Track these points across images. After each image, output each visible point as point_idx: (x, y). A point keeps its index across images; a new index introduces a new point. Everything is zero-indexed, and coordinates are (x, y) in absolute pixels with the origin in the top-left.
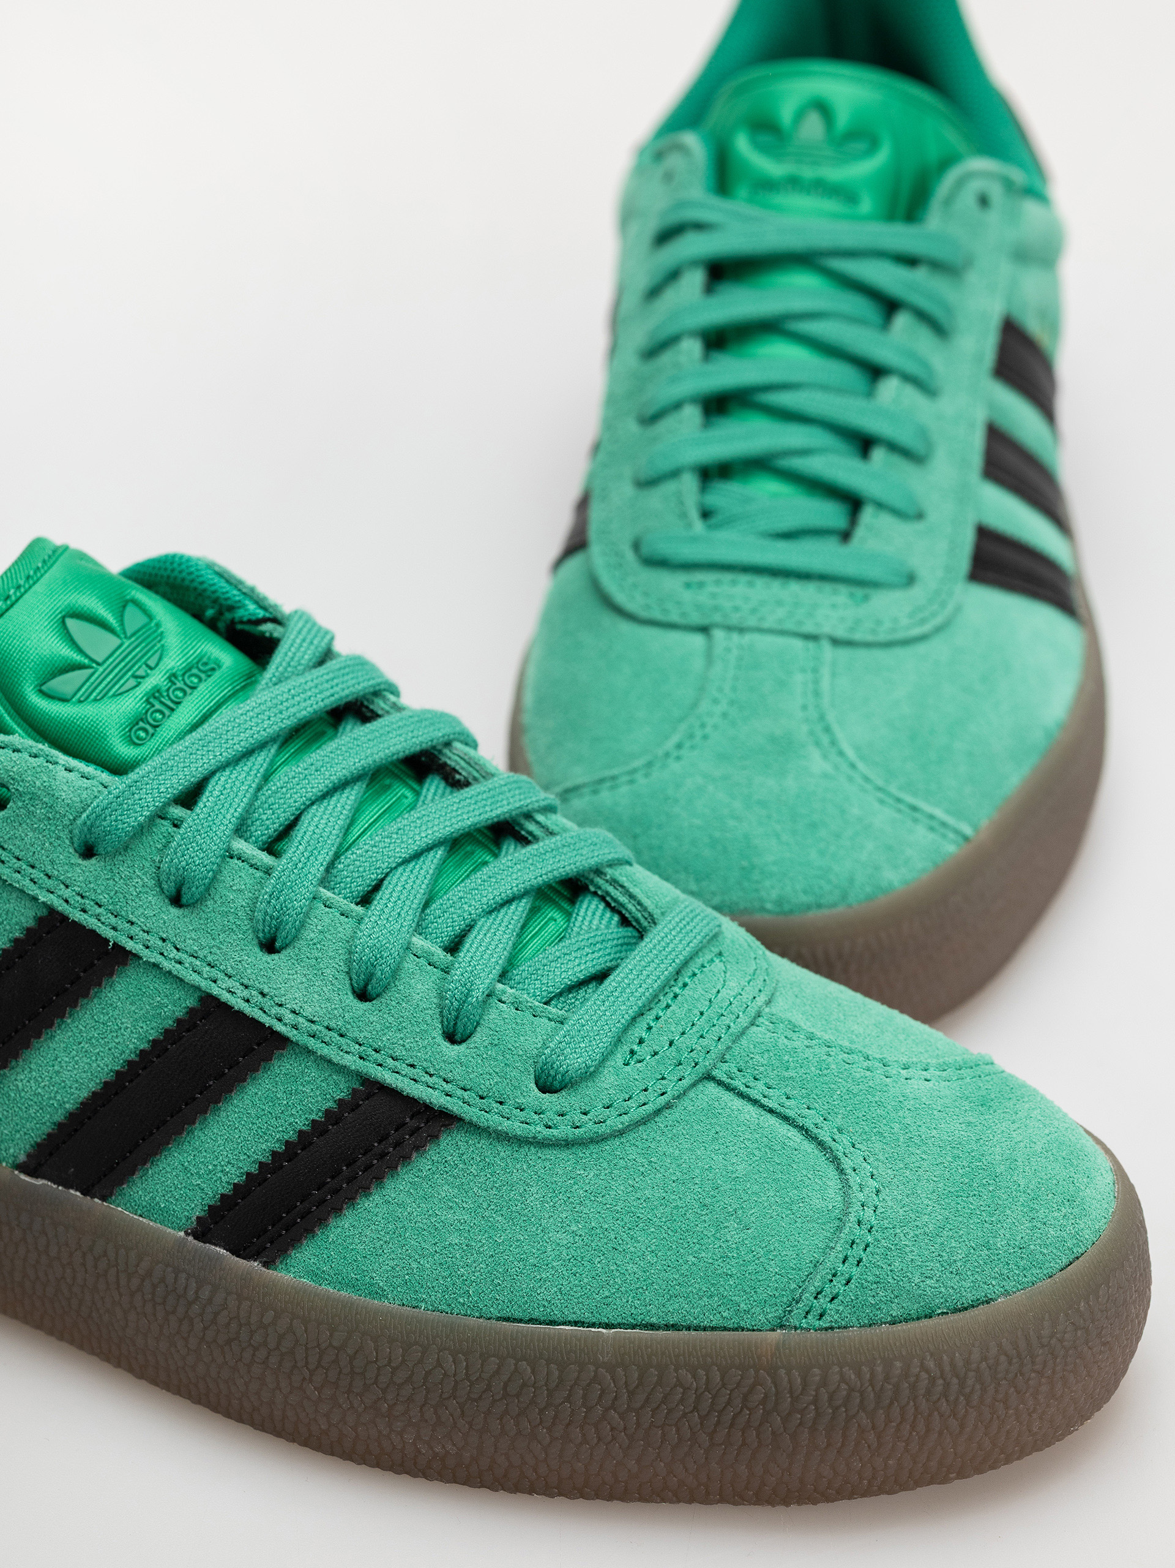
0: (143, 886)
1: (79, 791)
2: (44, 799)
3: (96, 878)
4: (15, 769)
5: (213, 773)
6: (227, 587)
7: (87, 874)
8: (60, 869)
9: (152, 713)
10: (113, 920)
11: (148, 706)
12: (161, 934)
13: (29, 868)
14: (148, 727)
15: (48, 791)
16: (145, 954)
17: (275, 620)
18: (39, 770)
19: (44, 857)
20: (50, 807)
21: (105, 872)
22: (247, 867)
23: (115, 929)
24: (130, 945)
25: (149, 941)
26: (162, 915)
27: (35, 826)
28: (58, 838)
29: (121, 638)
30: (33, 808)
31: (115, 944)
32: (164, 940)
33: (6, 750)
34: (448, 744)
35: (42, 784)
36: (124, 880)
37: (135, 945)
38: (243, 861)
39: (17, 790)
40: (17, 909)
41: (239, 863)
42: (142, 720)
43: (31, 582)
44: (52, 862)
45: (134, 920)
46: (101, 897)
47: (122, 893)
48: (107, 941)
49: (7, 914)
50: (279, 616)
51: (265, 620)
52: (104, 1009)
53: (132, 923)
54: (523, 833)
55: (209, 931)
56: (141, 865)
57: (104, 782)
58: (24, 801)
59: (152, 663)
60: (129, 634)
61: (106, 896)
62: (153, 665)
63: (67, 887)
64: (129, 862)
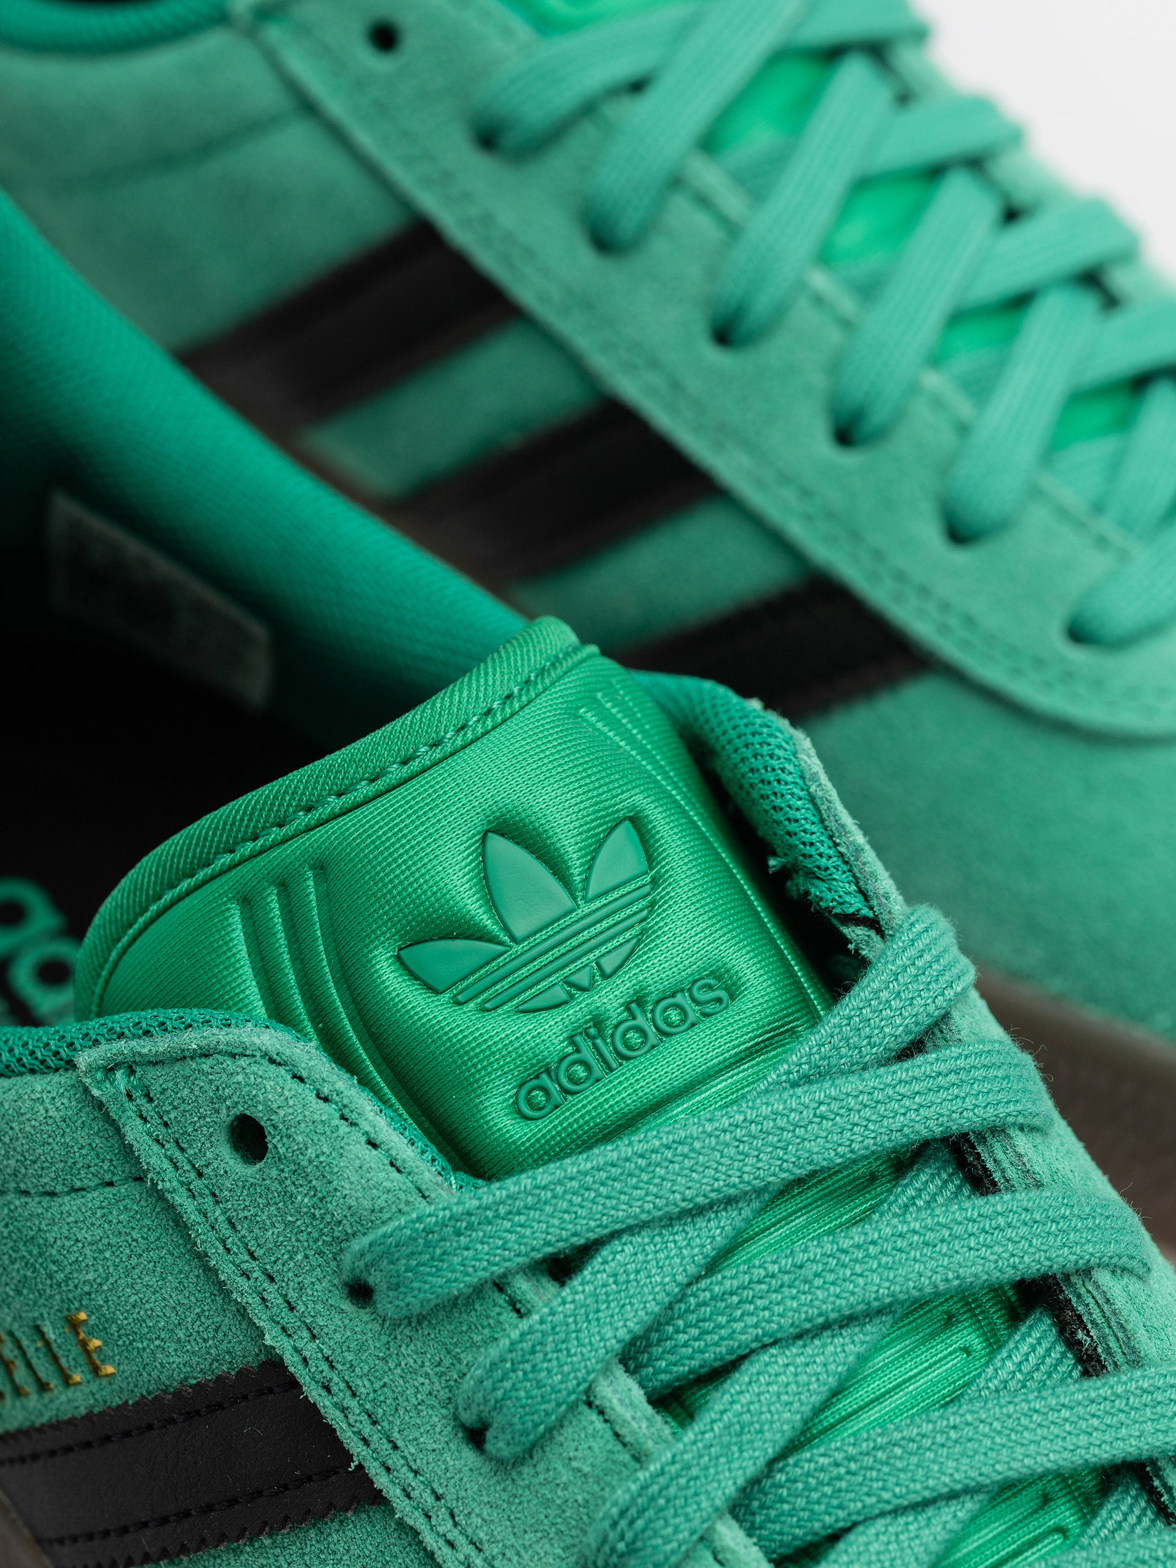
0: (430, 1393)
1: (374, 1191)
2: (314, 1182)
3: (362, 1347)
4: (282, 1113)
5: (616, 1235)
6: (817, 835)
7: (349, 1334)
8: (311, 1305)
9: (573, 1063)
10: (367, 1429)
11: (570, 1049)
12: (435, 1485)
13: (262, 1277)
14: (554, 1088)
15: (324, 1172)
16: (401, 1504)
17: (874, 924)
18: (320, 1128)
19: (291, 1274)
20: (321, 1200)
21: (378, 1345)
22: (609, 1434)
23: (366, 1442)
24: (381, 1481)
25: (413, 1489)
26: (447, 1456)
27: (290, 1218)
28: (321, 1253)
29: (575, 899)
30: (293, 1188)
31: (360, 1467)
32: (438, 1498)
33: (282, 1070)
34: (1086, 1272)
35: (317, 1156)
36: (403, 1370)
37: (390, 1486)
38: (606, 1421)
39: (276, 1147)
40: (234, 1330)
41: (599, 1424)
42: (548, 1071)
43: (489, 723)
44: (301, 1287)
45: (400, 1443)
46: (359, 1382)
47: (393, 1392)
48: (349, 1457)
49: (216, 1331)
50: (884, 918)
51: (854, 919)
52: (322, 1552)
53: (395, 1447)
54: (1156, 1483)
55: (512, 1518)
56: (437, 1359)
57: (423, 1187)
58: (282, 1171)
59: (609, 965)
60: (591, 893)
61: (366, 1383)
62: (608, 969)
63: (314, 1337)
64: (419, 1344)
